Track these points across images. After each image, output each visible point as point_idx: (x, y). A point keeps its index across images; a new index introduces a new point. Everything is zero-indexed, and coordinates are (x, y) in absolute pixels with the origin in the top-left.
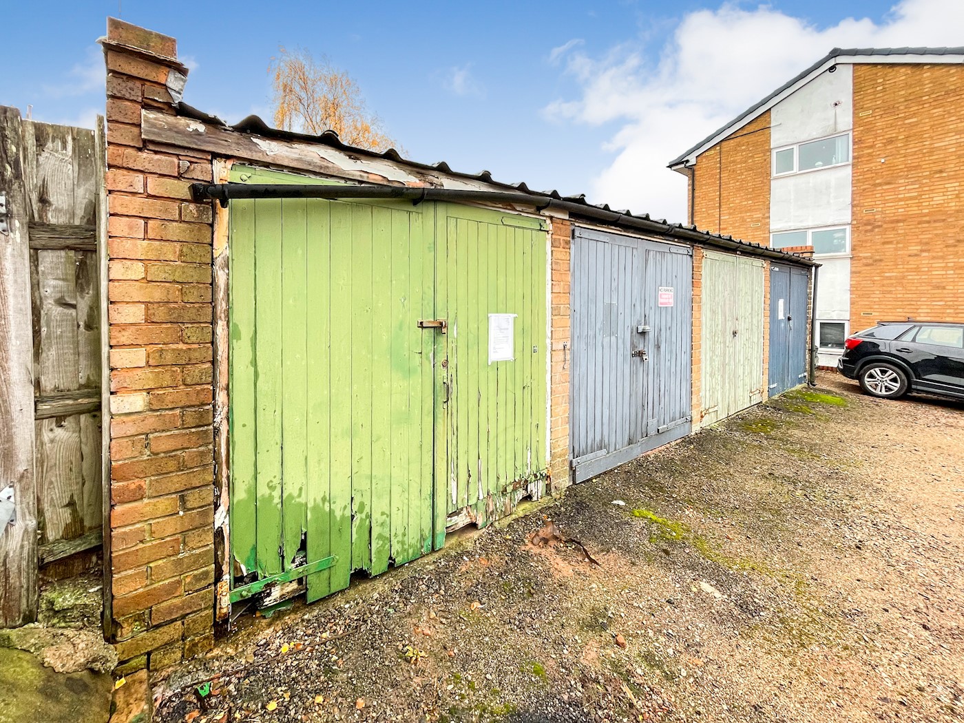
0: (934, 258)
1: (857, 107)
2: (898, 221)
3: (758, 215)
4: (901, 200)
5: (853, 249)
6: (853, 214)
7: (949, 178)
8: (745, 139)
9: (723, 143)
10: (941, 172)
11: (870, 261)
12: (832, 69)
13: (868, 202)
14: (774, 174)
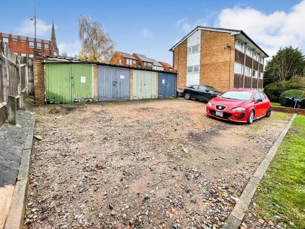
0: (212, 73)
1: (201, 40)
2: (207, 65)
3: (185, 63)
4: (208, 60)
5: (200, 71)
6: (200, 63)
7: (215, 56)
8: (183, 45)
9: (179, 46)
10: (214, 54)
11: (203, 73)
12: (198, 30)
13: (202, 60)
14: (188, 53)
